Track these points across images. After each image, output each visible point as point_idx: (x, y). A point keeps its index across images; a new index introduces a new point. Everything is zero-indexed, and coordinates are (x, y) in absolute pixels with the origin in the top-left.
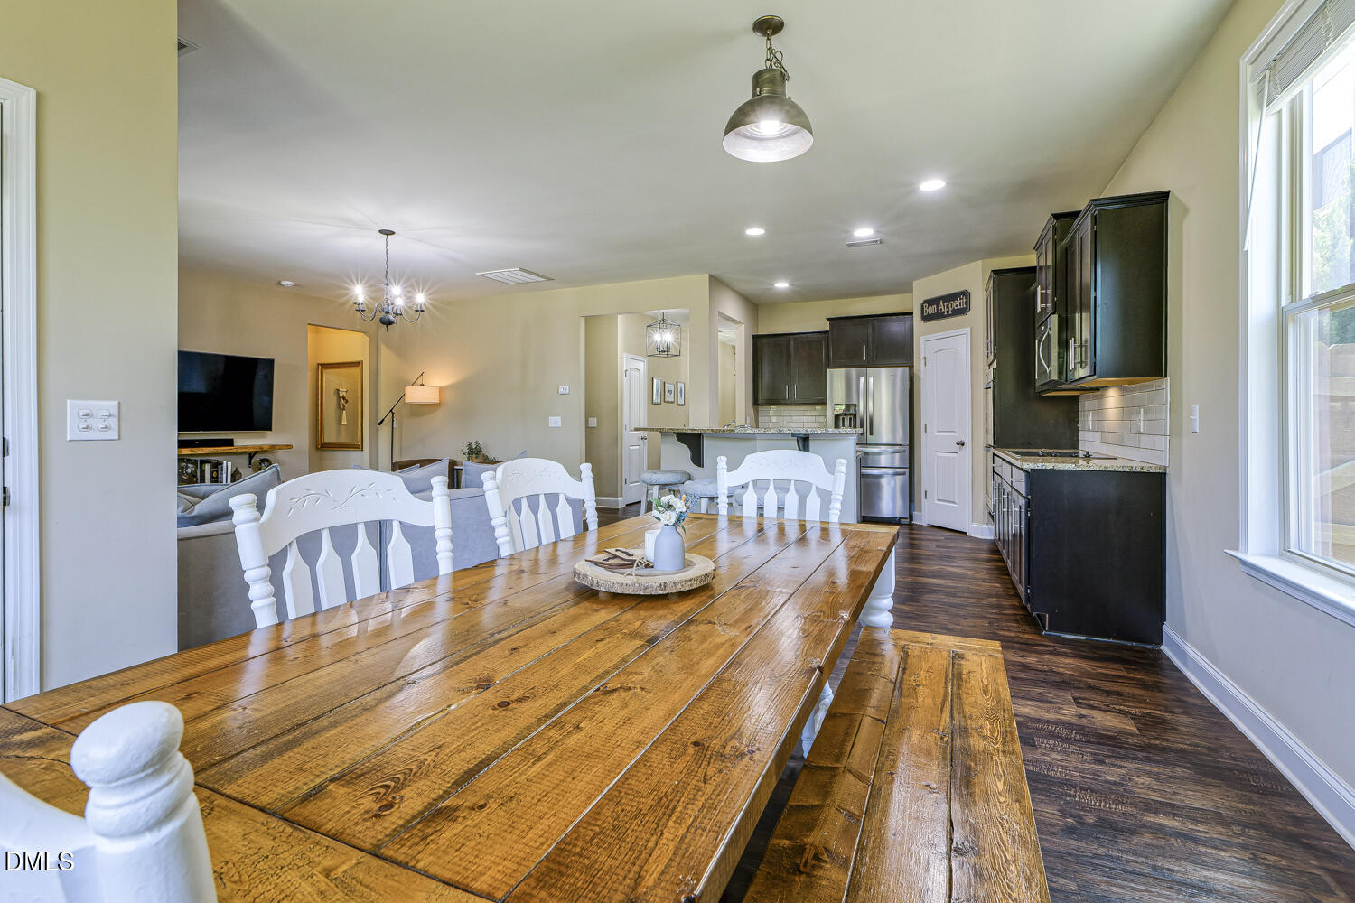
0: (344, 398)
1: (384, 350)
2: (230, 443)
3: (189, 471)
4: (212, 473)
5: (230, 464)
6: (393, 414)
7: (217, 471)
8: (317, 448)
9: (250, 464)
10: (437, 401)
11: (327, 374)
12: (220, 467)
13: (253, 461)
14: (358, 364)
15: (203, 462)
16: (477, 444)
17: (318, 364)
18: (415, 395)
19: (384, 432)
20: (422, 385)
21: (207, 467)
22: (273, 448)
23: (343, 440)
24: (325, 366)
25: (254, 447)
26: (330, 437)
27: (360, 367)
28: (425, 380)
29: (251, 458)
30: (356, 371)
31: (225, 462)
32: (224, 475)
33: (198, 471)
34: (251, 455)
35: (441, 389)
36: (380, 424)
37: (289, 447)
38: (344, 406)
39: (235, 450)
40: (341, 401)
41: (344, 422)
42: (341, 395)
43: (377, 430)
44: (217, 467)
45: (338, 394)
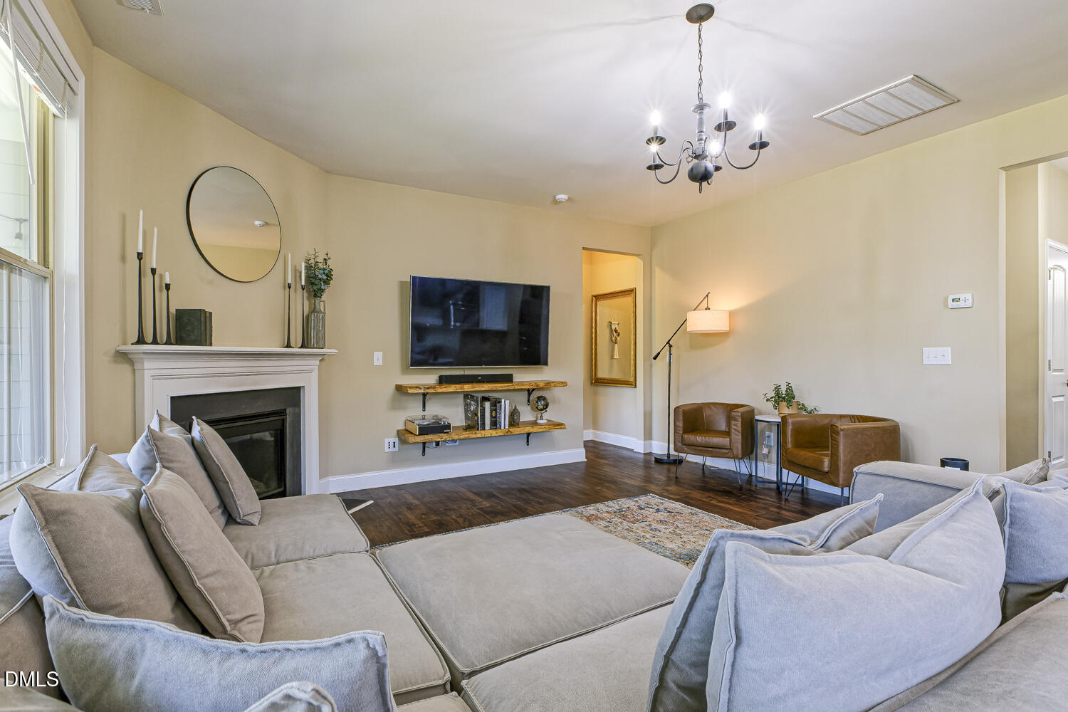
0: (616, 331)
1: (658, 272)
2: (508, 379)
3: (472, 408)
4: (491, 412)
5: (507, 402)
6: (670, 346)
7: (496, 410)
8: (592, 383)
9: (528, 401)
10: (725, 328)
11: (602, 305)
12: (498, 405)
13: (531, 398)
14: (631, 291)
15: (485, 399)
16: (789, 389)
17: (593, 296)
18: (699, 322)
19: (660, 365)
20: (708, 309)
21: (487, 405)
22: (549, 385)
23: (616, 375)
24: (598, 297)
25: (530, 383)
26: (603, 373)
27: (633, 295)
28: (713, 302)
29: (529, 394)
30: (628, 300)
31: (503, 400)
32: (503, 415)
33: (479, 408)
34: (530, 392)
35: (732, 314)
36: (655, 358)
37: (564, 384)
38: (616, 339)
39: (512, 388)
40: (614, 332)
41: (616, 356)
42: (613, 328)
43: (651, 366)
44: (496, 406)
45: (611, 326)
